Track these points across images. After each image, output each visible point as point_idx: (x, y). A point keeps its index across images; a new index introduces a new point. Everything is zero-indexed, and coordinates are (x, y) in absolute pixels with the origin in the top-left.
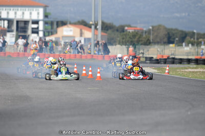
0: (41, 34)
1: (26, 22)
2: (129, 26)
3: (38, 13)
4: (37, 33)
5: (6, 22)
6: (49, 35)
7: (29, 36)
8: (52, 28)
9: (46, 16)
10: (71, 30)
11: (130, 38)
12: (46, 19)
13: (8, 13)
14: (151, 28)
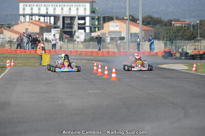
0: (88, 29)
1: (72, 18)
2: (178, 20)
3: (85, 9)
4: (84, 29)
5: (52, 18)
6: (95, 31)
7: (75, 31)
8: (98, 24)
9: (93, 12)
10: (117, 26)
11: (174, 32)
12: (93, 15)
13: (55, 9)
14: (198, 22)
